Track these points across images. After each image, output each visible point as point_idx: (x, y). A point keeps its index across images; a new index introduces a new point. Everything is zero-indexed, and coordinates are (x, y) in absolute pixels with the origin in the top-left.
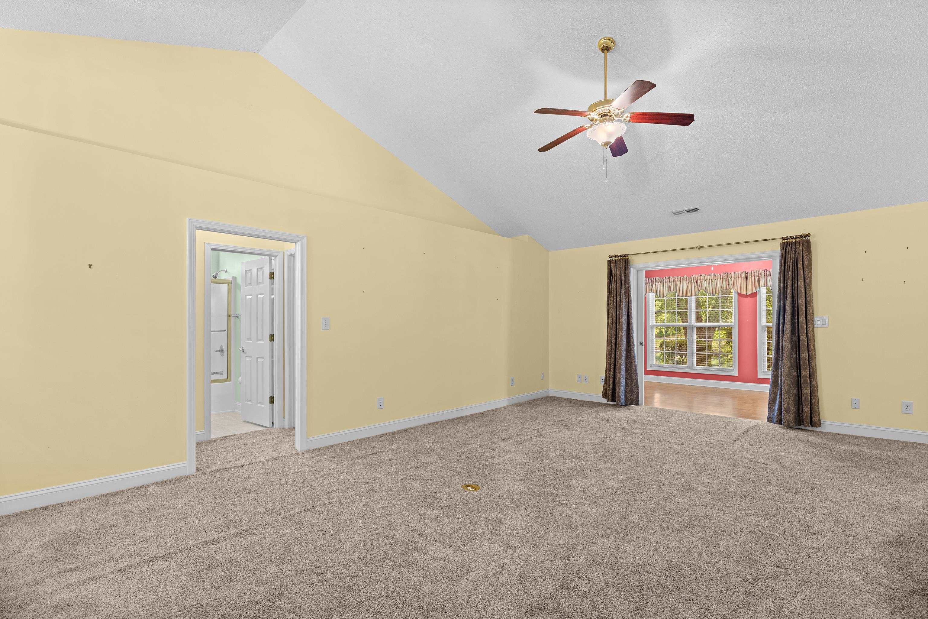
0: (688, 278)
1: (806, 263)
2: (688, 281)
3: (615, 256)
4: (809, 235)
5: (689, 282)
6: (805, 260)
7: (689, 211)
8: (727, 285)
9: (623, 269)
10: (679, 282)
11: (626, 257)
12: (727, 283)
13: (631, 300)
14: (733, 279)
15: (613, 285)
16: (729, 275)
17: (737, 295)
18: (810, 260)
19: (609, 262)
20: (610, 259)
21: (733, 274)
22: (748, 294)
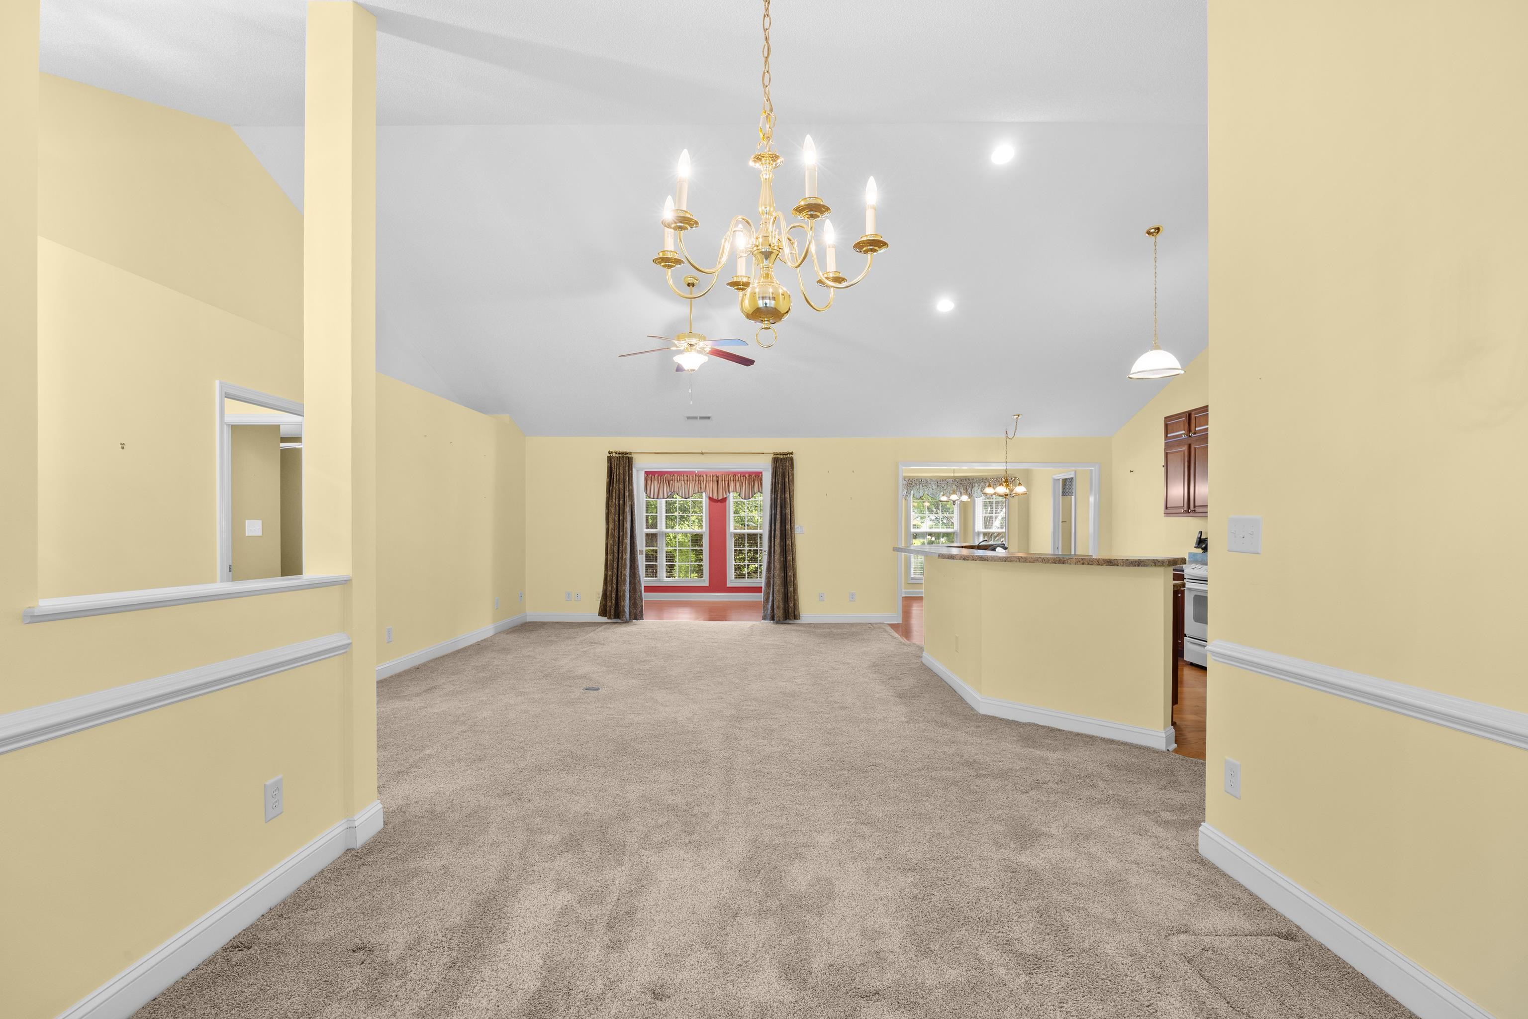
0: (659, 477)
1: (791, 478)
2: (660, 481)
3: (616, 453)
4: (792, 453)
5: (660, 483)
6: (790, 475)
7: (702, 418)
8: (700, 489)
9: (627, 468)
10: (650, 481)
11: (629, 456)
12: (699, 486)
13: (634, 504)
14: (705, 482)
15: (614, 485)
16: (702, 478)
17: (708, 499)
18: (793, 475)
19: (610, 459)
20: (609, 455)
21: (705, 476)
22: (719, 499)
